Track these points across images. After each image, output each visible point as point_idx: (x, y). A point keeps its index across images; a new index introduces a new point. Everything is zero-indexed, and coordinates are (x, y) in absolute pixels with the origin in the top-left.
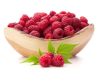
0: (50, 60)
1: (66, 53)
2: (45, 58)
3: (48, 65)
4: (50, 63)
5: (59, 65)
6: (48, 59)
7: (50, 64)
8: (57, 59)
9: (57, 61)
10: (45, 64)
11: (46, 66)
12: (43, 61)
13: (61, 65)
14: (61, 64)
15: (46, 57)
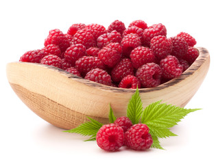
0: (120, 136)
1: (159, 125)
2: (109, 132)
3: (116, 148)
4: (122, 143)
5: (140, 148)
6: (116, 133)
7: (120, 144)
8: (135, 136)
9: (136, 140)
10: (109, 145)
11: (112, 148)
12: (106, 137)
13: (144, 148)
14: (145, 146)
15: (111, 128)
